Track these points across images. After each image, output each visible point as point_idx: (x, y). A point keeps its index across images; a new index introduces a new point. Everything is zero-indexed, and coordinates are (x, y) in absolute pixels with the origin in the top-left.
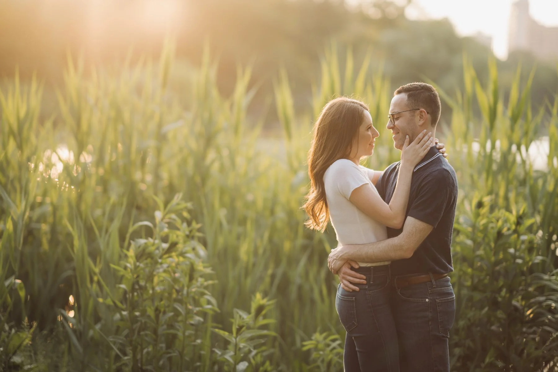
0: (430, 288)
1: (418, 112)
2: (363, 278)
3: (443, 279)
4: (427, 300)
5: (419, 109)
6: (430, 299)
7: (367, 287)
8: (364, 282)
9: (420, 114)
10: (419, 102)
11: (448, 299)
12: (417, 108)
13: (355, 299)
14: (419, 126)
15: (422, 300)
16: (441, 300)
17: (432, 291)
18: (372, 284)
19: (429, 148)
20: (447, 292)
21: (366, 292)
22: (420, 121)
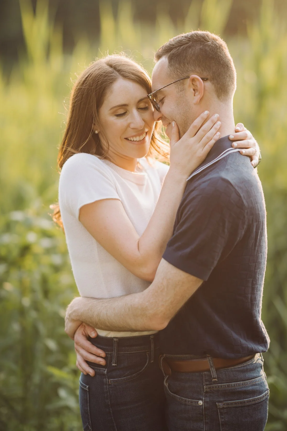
0: (208, 383)
1: (188, 81)
2: (101, 355)
3: (236, 367)
4: (201, 403)
5: (188, 77)
6: (205, 402)
7: (106, 372)
8: (102, 362)
9: (193, 84)
10: (186, 64)
11: (244, 402)
12: (185, 75)
13: (89, 388)
14: (195, 104)
15: (192, 402)
16: (228, 404)
17: (210, 388)
18: (114, 366)
19: (212, 142)
20: (244, 389)
21: (104, 380)
22: (195, 96)
